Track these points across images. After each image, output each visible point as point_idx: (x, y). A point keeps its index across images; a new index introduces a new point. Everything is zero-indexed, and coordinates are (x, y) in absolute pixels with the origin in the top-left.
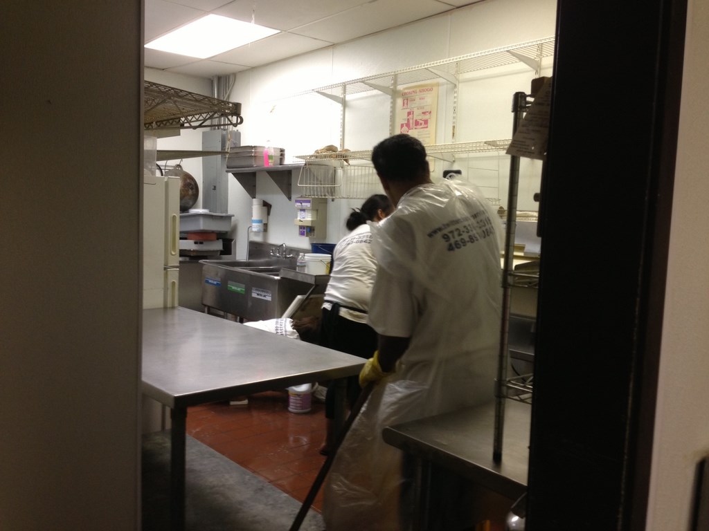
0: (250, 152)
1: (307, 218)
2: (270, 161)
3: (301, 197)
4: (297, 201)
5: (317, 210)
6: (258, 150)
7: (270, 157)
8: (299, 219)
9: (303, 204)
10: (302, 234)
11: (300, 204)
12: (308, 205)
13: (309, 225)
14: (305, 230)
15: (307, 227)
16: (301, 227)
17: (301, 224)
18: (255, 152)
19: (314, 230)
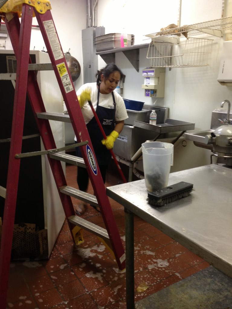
0: (111, 38)
1: (151, 83)
2: (125, 43)
3: (147, 68)
4: (144, 72)
5: (158, 78)
6: (117, 36)
7: (125, 40)
8: (145, 84)
9: (149, 73)
10: (147, 95)
11: (146, 74)
12: (152, 74)
13: (153, 88)
14: (150, 92)
15: (151, 90)
16: (146, 90)
17: (147, 88)
18: (115, 38)
19: (156, 92)
